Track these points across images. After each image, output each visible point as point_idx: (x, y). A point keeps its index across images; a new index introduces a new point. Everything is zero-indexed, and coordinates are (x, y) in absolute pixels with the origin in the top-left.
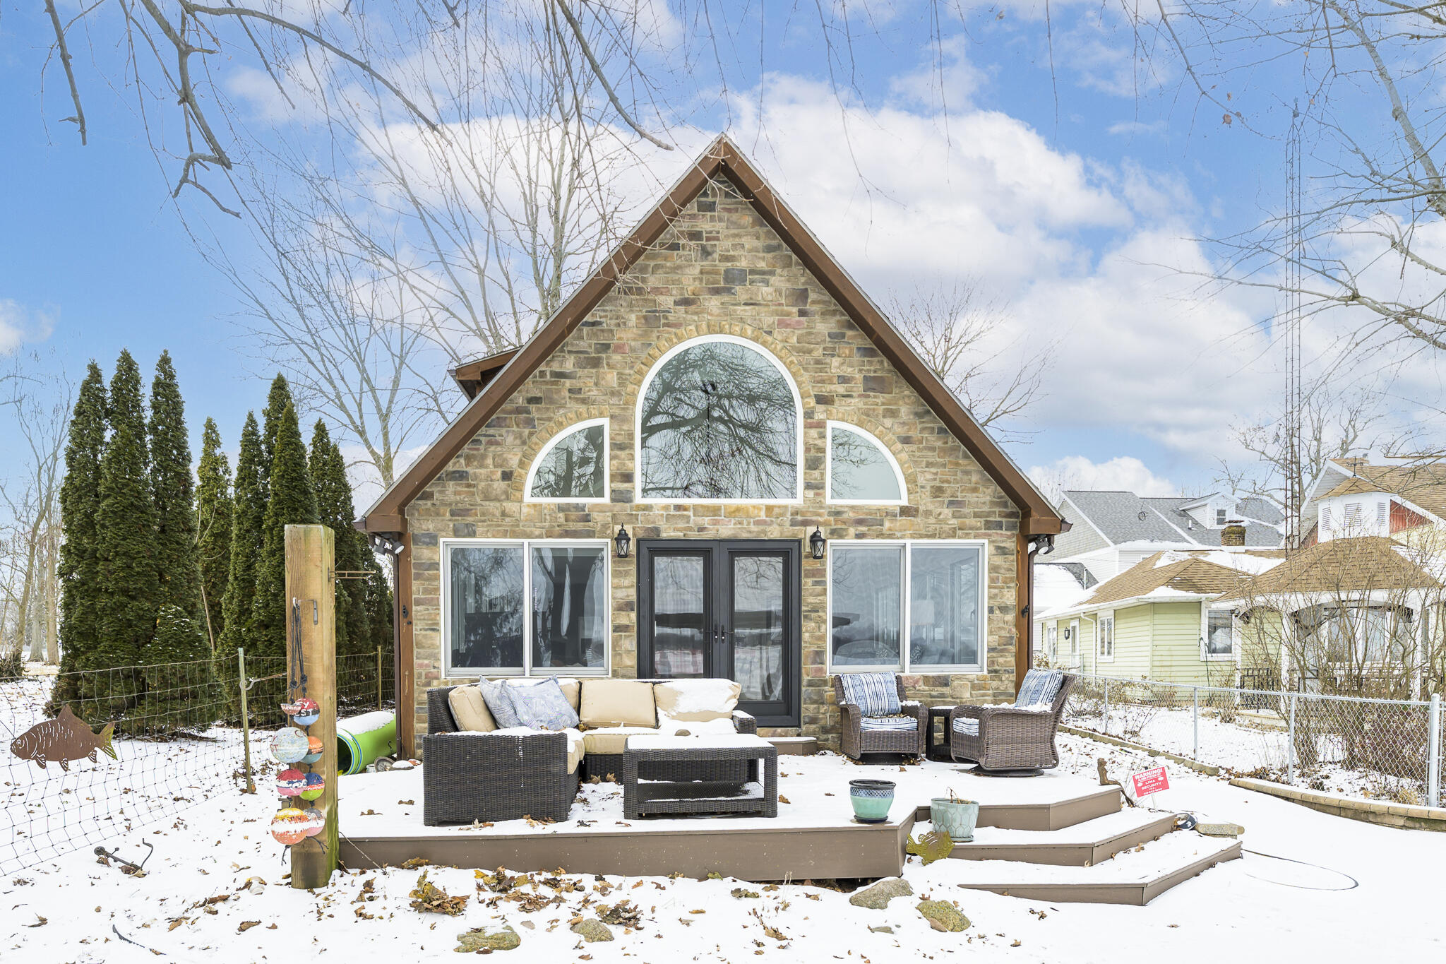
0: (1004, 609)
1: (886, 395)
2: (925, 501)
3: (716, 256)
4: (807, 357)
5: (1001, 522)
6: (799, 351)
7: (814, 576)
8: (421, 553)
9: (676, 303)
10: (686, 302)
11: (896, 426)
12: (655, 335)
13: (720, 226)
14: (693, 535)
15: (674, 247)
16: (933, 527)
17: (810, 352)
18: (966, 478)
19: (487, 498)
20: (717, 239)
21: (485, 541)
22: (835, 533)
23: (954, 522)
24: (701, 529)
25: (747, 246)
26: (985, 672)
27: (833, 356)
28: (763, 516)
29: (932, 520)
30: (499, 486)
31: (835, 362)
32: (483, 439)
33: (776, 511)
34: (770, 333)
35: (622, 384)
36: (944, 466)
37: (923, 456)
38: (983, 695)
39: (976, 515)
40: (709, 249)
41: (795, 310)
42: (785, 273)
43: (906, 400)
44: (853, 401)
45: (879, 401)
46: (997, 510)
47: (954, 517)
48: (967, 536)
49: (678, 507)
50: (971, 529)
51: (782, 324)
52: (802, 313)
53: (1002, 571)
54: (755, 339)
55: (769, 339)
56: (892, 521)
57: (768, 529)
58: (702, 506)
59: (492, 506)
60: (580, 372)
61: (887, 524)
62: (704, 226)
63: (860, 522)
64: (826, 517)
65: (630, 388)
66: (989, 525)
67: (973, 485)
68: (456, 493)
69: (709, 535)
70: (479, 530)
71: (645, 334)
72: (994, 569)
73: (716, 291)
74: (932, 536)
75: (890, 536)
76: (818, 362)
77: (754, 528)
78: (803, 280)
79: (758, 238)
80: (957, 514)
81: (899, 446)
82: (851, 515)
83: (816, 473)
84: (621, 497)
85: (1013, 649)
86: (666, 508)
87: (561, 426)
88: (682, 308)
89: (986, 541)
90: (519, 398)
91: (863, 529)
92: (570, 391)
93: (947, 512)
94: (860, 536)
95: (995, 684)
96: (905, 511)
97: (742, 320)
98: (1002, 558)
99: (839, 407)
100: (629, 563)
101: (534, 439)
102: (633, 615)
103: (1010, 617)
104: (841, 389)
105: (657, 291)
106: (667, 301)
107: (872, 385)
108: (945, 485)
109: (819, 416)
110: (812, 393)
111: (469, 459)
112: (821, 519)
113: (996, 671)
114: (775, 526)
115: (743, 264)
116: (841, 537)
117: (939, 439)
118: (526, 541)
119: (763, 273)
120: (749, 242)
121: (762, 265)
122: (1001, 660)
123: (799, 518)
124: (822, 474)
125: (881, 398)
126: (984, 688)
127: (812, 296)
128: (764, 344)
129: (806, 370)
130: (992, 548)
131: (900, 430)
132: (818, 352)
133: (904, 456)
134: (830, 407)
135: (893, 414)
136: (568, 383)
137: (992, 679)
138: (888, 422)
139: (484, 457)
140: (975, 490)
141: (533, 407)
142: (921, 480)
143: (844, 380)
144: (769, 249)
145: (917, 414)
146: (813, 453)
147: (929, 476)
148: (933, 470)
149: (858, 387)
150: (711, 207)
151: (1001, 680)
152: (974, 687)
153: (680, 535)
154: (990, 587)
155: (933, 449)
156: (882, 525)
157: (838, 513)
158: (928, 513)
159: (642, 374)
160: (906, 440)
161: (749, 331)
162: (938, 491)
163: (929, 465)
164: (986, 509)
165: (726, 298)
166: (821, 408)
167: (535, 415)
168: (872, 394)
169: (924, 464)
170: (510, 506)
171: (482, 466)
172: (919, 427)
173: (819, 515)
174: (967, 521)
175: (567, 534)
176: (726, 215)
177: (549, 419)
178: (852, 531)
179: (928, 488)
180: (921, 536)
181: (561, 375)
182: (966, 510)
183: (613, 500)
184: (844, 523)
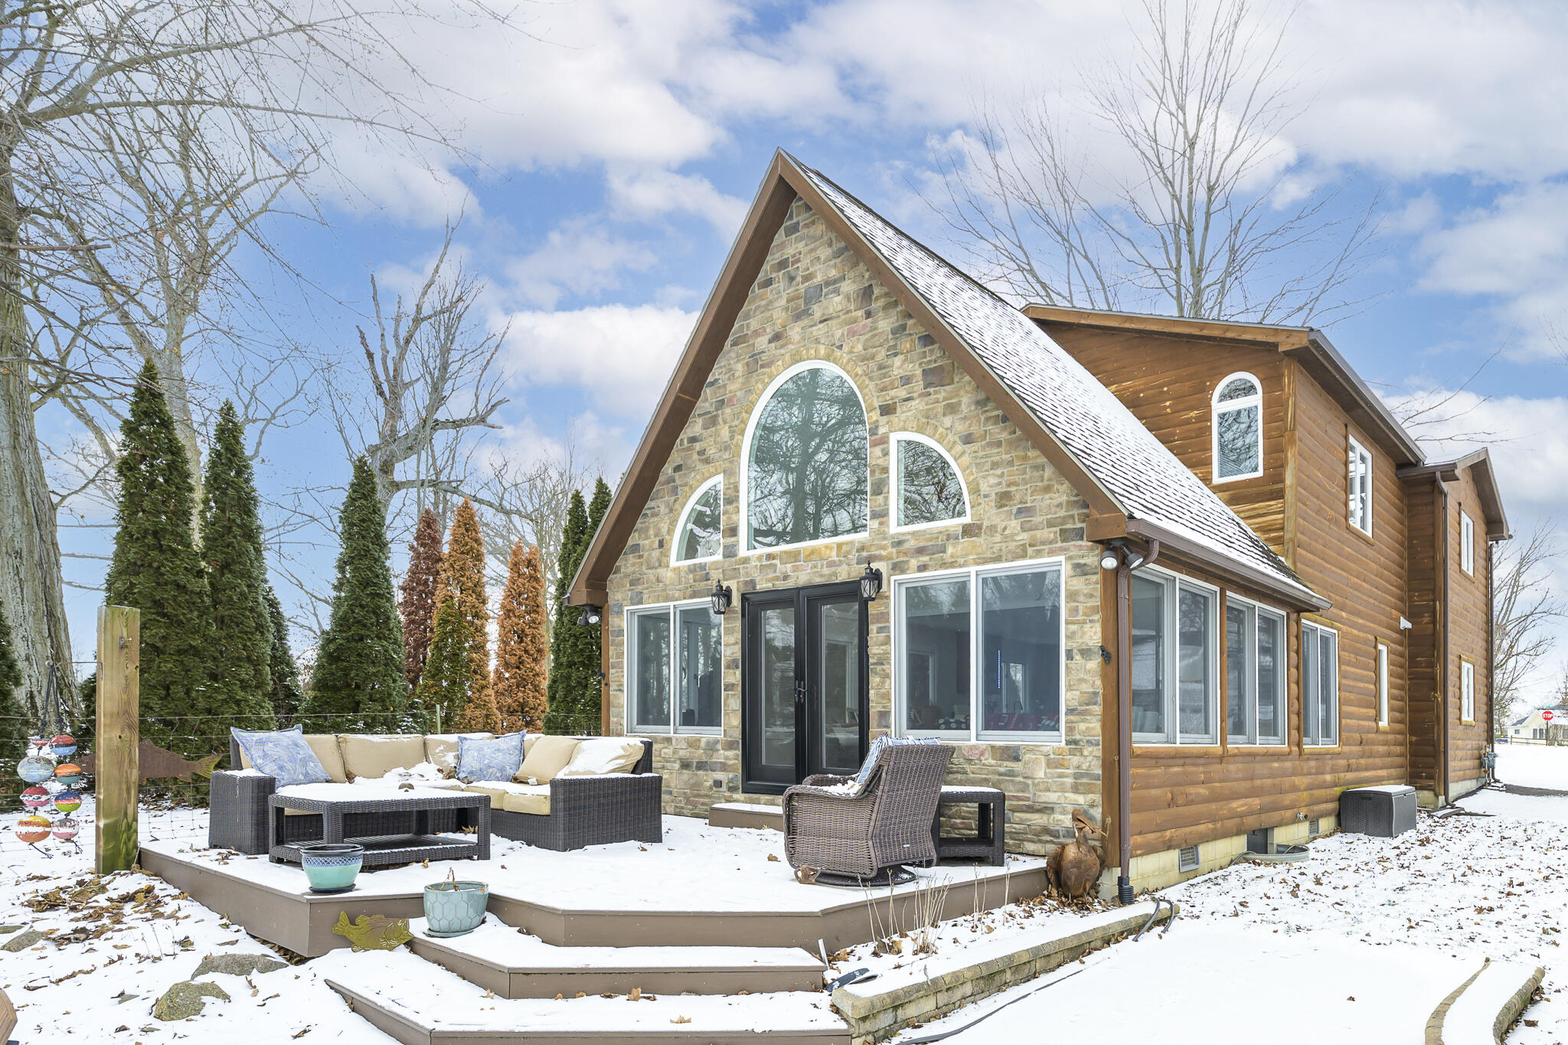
0: (1085, 653)
1: (947, 388)
2: (991, 515)
3: (799, 279)
4: (872, 365)
5: (1082, 528)
6: (864, 359)
7: (878, 622)
8: (614, 621)
9: (770, 342)
10: (777, 337)
11: (957, 424)
12: (753, 380)
13: (801, 245)
14: (781, 585)
15: (769, 282)
16: (997, 547)
17: (873, 357)
18: (1036, 474)
19: (650, 568)
20: (798, 261)
21: (650, 606)
22: (898, 568)
23: (1024, 537)
24: (786, 577)
25: (823, 258)
26: (1064, 742)
27: (896, 355)
28: (834, 556)
29: (998, 538)
30: (656, 553)
31: (898, 361)
32: (649, 512)
33: (845, 548)
34: (840, 347)
35: (732, 438)
36: (1011, 463)
37: (987, 456)
38: (1061, 776)
39: (1050, 524)
40: (793, 274)
41: (861, 313)
42: (852, 274)
43: (968, 388)
44: (913, 403)
45: (940, 397)
46: (1075, 512)
47: (1024, 530)
48: (1039, 554)
49: (770, 557)
50: (1043, 543)
51: (852, 333)
52: (868, 315)
53: (1081, 598)
54: (827, 358)
55: (838, 353)
56: (954, 545)
57: (839, 569)
58: (785, 552)
59: (651, 575)
60: (705, 433)
61: (950, 550)
62: (790, 251)
63: (920, 551)
64: (890, 549)
65: (737, 437)
66: (1066, 535)
67: (1046, 483)
68: (633, 565)
69: (790, 584)
70: (645, 597)
71: (747, 382)
72: (1072, 596)
73: (797, 317)
74: (998, 559)
75: (952, 565)
76: (881, 367)
77: (826, 571)
78: (867, 275)
79: (830, 245)
80: (1028, 525)
81: (959, 448)
82: (912, 544)
83: (880, 498)
84: (730, 552)
85: (1098, 709)
86: (760, 558)
87: (693, 489)
88: (773, 345)
89: (1062, 558)
90: (668, 469)
91: (925, 559)
92: (699, 453)
93: (1014, 524)
94: (923, 568)
95: (1075, 760)
96: (968, 531)
97: (817, 341)
98: (1083, 579)
99: (903, 414)
100: (735, 619)
101: (677, 506)
102: (738, 673)
103: (1095, 663)
104: (902, 393)
105: (757, 334)
106: (762, 342)
107: (934, 379)
108: (1013, 489)
109: (882, 431)
110: (876, 404)
111: (640, 531)
112: (884, 553)
113: (1076, 742)
114: (844, 566)
115: (819, 279)
116: (903, 572)
117: (1004, 429)
118: (671, 604)
119: (835, 282)
120: (824, 252)
121: (833, 273)
122: (1082, 726)
123: (865, 554)
124: (886, 499)
125: (942, 393)
126: (1062, 766)
127: (877, 291)
128: (835, 362)
129: (871, 379)
130: (1069, 567)
131: (961, 427)
132: (882, 353)
133: (966, 459)
134: (892, 417)
135: (951, 409)
136: (698, 446)
137: (1072, 753)
138: (947, 421)
139: (647, 529)
140: (1048, 489)
141: (677, 475)
142: (984, 488)
143: (906, 380)
144: (838, 254)
145: (978, 403)
146: (878, 475)
147: (993, 481)
148: (999, 472)
149: (918, 385)
150: (795, 229)
151: (1082, 755)
152: (1049, 764)
153: (769, 586)
154: (1067, 623)
155: (999, 444)
156: (944, 552)
157: (900, 543)
158: (992, 529)
159: (745, 422)
160: (968, 439)
161: (822, 352)
162: (1004, 498)
163: (995, 465)
164: (1062, 513)
165: (805, 322)
166: (885, 419)
167: (678, 482)
168: (931, 390)
169: (988, 466)
170: (661, 571)
171: (647, 538)
172: (983, 418)
173: (884, 548)
174: (1038, 534)
175: (694, 595)
176: (806, 231)
177: (685, 485)
178: (914, 563)
179: (994, 496)
180: (986, 561)
181: (693, 440)
182: (1037, 519)
183: (725, 556)
184: (906, 554)
